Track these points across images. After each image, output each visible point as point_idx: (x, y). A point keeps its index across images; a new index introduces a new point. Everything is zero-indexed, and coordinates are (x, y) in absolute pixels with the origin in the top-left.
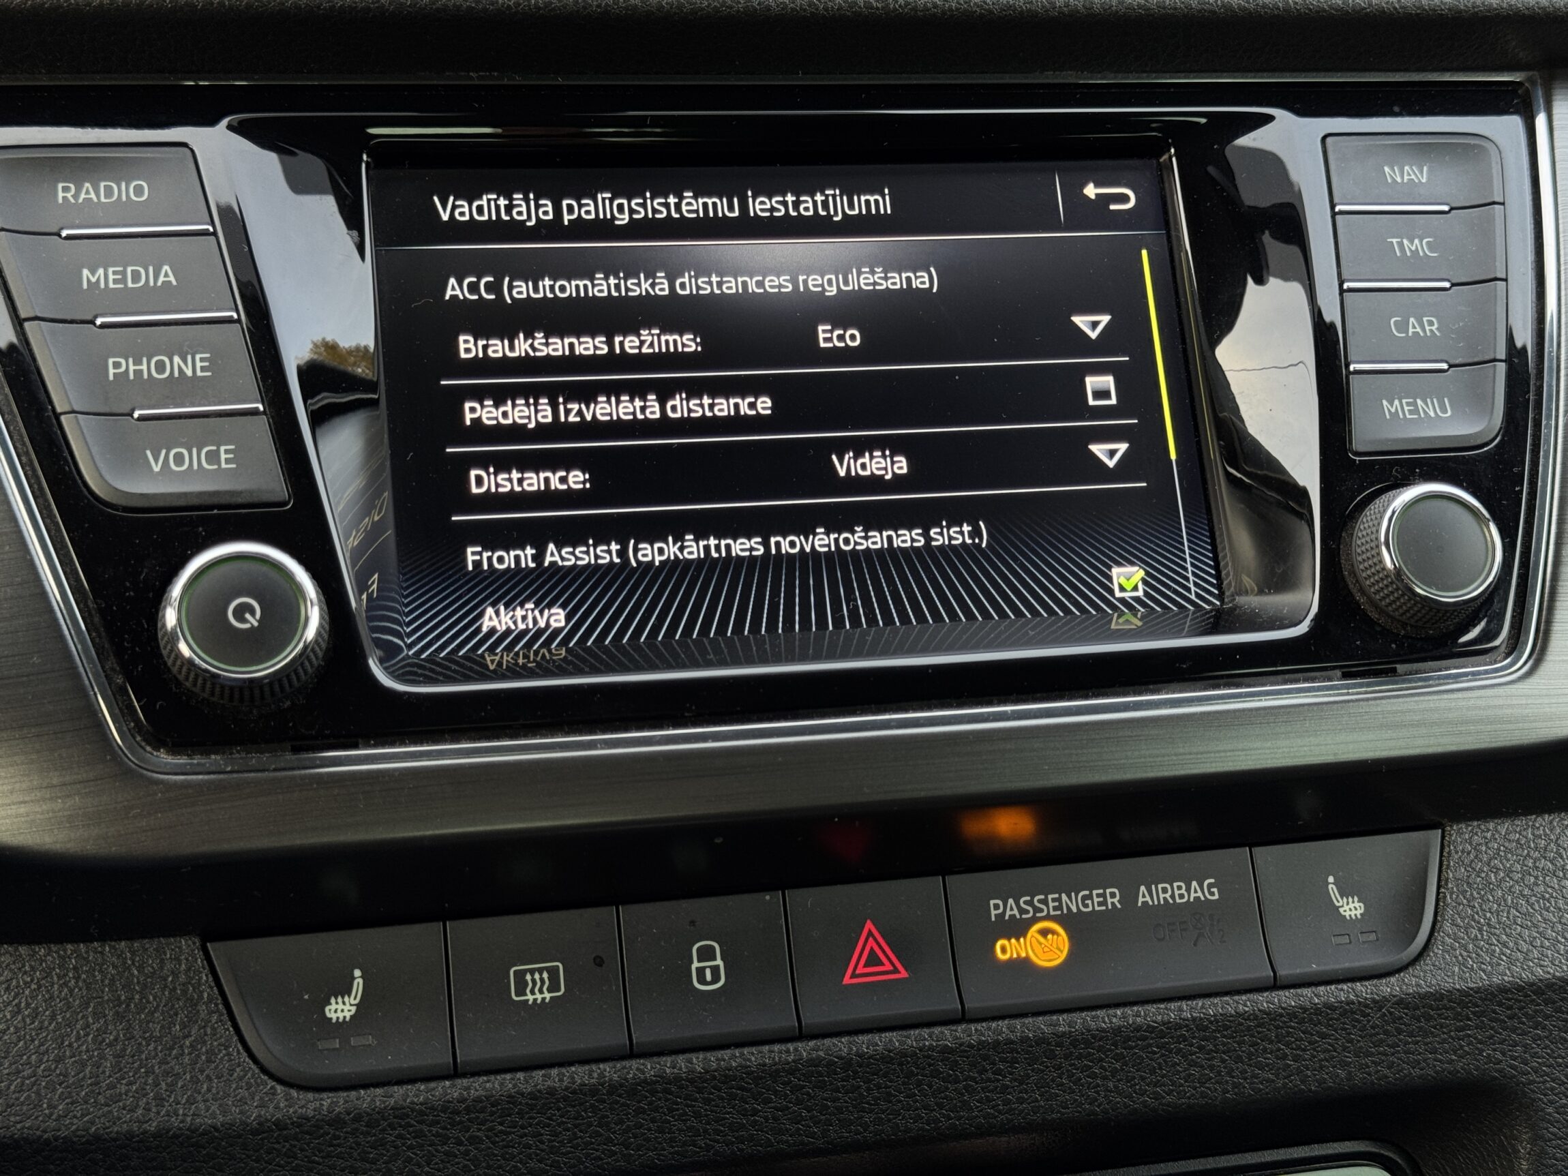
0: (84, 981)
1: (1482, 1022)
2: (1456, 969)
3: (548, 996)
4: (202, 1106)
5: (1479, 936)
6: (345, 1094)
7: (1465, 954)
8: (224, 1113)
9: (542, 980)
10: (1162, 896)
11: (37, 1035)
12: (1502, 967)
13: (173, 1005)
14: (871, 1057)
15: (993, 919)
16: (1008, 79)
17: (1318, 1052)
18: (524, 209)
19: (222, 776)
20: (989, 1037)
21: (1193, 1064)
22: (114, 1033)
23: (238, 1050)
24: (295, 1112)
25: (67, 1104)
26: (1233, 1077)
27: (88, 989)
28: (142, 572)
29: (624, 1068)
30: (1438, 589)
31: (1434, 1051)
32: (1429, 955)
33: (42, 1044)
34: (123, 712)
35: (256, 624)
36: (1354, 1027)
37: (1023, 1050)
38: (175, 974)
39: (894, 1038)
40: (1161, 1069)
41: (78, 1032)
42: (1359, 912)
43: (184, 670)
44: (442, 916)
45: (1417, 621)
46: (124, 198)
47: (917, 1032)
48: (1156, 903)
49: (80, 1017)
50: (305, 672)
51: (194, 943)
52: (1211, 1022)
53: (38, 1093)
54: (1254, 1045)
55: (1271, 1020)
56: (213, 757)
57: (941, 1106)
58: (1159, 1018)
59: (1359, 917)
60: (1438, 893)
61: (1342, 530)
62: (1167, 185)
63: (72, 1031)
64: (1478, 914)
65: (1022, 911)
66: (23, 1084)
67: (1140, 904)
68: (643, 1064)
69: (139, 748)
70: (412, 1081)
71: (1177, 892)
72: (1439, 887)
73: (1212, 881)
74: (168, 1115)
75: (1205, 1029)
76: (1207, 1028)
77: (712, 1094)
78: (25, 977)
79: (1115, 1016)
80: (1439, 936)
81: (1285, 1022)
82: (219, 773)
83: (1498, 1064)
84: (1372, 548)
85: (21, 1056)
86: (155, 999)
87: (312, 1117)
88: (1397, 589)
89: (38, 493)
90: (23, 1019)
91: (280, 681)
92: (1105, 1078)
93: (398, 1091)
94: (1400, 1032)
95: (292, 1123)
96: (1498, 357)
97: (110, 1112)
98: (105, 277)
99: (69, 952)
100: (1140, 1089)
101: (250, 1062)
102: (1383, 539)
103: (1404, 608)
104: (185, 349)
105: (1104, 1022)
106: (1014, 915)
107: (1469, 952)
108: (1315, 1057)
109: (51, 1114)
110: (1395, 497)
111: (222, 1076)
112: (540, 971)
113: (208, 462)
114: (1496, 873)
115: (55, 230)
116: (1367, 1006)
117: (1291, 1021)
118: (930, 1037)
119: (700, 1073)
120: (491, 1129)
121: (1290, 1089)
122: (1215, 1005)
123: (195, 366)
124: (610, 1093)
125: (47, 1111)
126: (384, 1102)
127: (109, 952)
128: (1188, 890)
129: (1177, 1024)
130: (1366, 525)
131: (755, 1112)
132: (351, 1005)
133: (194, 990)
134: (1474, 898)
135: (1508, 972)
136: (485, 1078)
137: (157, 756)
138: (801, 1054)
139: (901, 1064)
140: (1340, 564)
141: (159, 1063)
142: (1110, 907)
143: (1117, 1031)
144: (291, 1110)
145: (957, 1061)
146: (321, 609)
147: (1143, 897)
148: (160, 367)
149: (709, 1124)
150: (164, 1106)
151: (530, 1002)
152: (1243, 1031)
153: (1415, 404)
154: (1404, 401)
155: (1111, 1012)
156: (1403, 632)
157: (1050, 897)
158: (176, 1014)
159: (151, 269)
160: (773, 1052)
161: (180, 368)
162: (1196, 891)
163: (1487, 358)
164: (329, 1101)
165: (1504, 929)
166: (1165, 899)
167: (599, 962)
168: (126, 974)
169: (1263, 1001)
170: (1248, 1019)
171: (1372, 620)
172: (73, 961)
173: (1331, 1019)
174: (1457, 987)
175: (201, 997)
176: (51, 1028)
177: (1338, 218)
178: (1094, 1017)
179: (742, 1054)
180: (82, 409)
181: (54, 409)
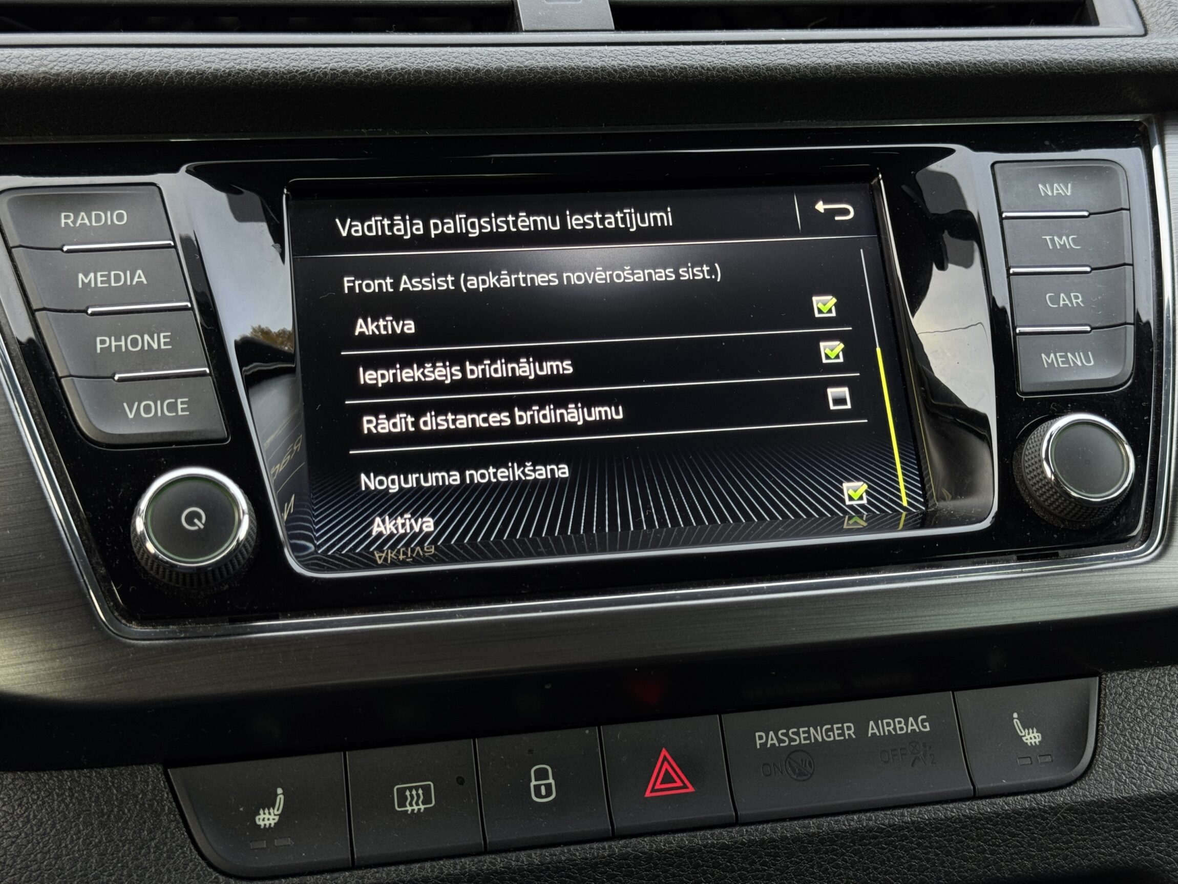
1: (1135, 823)
2: (1113, 783)
3: (422, 807)
5: (1130, 758)
6: (271, 882)
7: (1120, 771)
9: (418, 795)
10: (886, 729)
11: (42, 839)
12: (1148, 781)
13: (142, 816)
14: (667, 852)
15: (758, 747)
16: (757, 127)
17: (1009, 847)
18: (402, 227)
19: (177, 641)
20: (757, 837)
21: (913, 857)
22: (99, 837)
23: (191, 849)
26: (945, 867)
27: (80, 804)
28: (120, 491)
29: (480, 861)
30: (1087, 492)
31: (1099, 847)
32: (1092, 773)
33: (45, 846)
34: (105, 597)
35: (202, 527)
36: (1037, 828)
37: (783, 847)
38: (145, 794)
39: (684, 837)
40: (889, 861)
41: (72, 836)
42: (1037, 740)
43: (150, 561)
44: (343, 748)
45: (1072, 517)
46: (109, 223)
47: (702, 833)
48: (882, 734)
49: (73, 825)
50: (239, 562)
51: (158, 769)
52: (926, 825)
54: (960, 842)
55: (972, 823)
56: (171, 627)
58: (887, 821)
59: (1038, 743)
60: (1098, 725)
61: (1014, 451)
62: (877, 201)
63: (67, 836)
64: (1128, 740)
65: (781, 741)
67: (870, 735)
68: (495, 859)
69: (116, 621)
70: (321, 872)
71: (898, 726)
72: (1098, 721)
73: (925, 717)
75: (922, 830)
76: (923, 829)
77: (547, 881)
78: (33, 796)
79: (853, 820)
80: (1099, 758)
81: (983, 825)
82: (176, 638)
83: (1148, 856)
84: (1036, 462)
85: (30, 855)
86: (129, 811)
88: (1056, 492)
89: (44, 436)
90: (31, 827)
91: (220, 568)
92: (846, 868)
93: (310, 880)
94: (1071, 831)
96: (1128, 321)
98: (95, 279)
99: (66, 777)
100: (874, 876)
101: (200, 858)
102: (1044, 456)
103: (1062, 507)
104: (153, 329)
105: (845, 825)
106: (774, 744)
107: (1122, 769)
108: (1007, 851)
110: (1052, 424)
111: (179, 869)
112: (417, 788)
113: (169, 411)
114: (1141, 710)
115: (58, 246)
116: (1045, 812)
117: (988, 823)
118: (712, 837)
119: (538, 865)
121: (989, 876)
122: (929, 812)
123: (160, 341)
124: (469, 881)
127: (96, 776)
128: (907, 724)
129: (900, 826)
130: (1031, 446)
132: (275, 815)
133: (158, 804)
134: (1125, 729)
135: (1152, 784)
136: (375, 870)
137: (130, 627)
138: (614, 851)
139: (690, 858)
140: (1013, 475)
141: (132, 859)
142: (847, 737)
143: (855, 832)
145: (733, 855)
146: (250, 516)
147: (872, 729)
148: (134, 343)
151: (409, 812)
152: (951, 832)
153: (1066, 357)
154: (1058, 354)
155: (850, 817)
156: (1062, 526)
157: (801, 730)
158: (145, 822)
159: (128, 273)
160: (593, 848)
161: (148, 343)
162: (912, 725)
163: (1120, 322)
165: (1149, 752)
166: (889, 731)
167: (461, 781)
168: (108, 792)
169: (966, 808)
170: (955, 822)
171: (1039, 517)
172: (69, 783)
173: (1019, 822)
174: (1115, 796)
175: (163, 810)
176: (52, 834)
177: (1005, 222)
178: (836, 821)
179: (569, 850)
180: (77, 374)
181: (56, 374)
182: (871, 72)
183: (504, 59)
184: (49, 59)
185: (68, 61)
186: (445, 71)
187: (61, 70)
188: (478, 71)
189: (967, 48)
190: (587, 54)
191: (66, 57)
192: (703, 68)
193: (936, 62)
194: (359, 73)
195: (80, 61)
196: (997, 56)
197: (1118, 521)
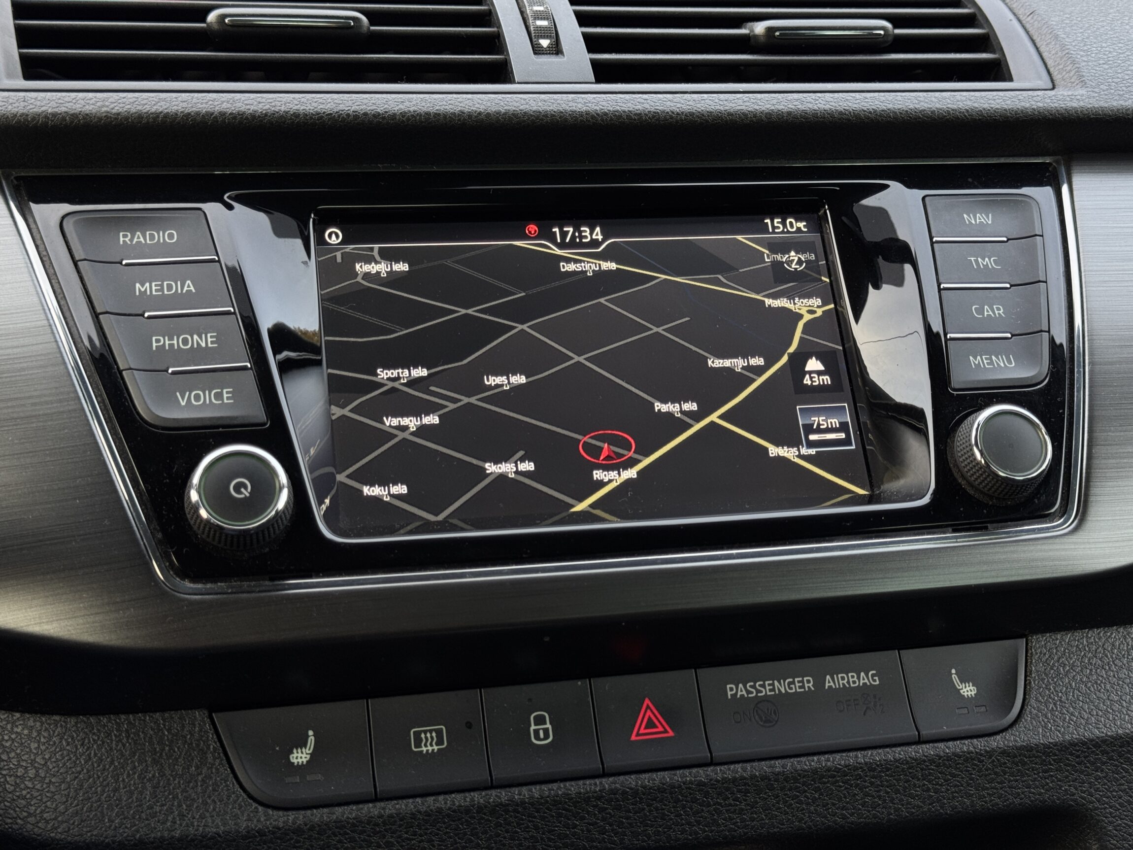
0: (133, 738)
1: (1060, 766)
2: (1041, 730)
3: (436, 748)
4: (209, 820)
5: (1055, 709)
6: (303, 812)
7: (1046, 720)
8: (224, 825)
9: (432, 738)
10: (841, 682)
11: (102, 774)
12: (1071, 729)
13: (191, 754)
14: (650, 789)
15: (729, 697)
17: (951, 786)
19: (225, 596)
20: (729, 775)
21: (867, 795)
22: (152, 772)
23: (233, 783)
24: (271, 824)
25: (121, 819)
26: (894, 804)
27: (135, 743)
28: (174, 467)
29: (487, 795)
30: (1012, 472)
31: (1029, 787)
32: (1022, 721)
33: (104, 780)
34: (163, 559)
35: (248, 495)
36: (974, 769)
37: (752, 784)
38: (192, 735)
39: (666, 776)
40: (845, 797)
41: (128, 772)
42: (973, 693)
43: (202, 526)
44: (366, 696)
45: (999, 494)
46: (162, 241)
47: (681, 771)
48: (837, 687)
49: (129, 762)
50: (278, 526)
51: (204, 714)
52: (878, 766)
53: (102, 812)
54: (907, 781)
56: (219, 584)
57: (699, 823)
58: (843, 762)
59: (973, 696)
60: (1026, 680)
61: (948, 439)
62: (824, 229)
63: (124, 771)
64: (1053, 693)
65: (748, 692)
66: (92, 806)
67: (827, 687)
68: (500, 793)
69: (172, 579)
70: (347, 804)
71: (851, 680)
72: (1026, 676)
73: (874, 672)
74: (187, 826)
75: (874, 770)
77: (546, 813)
78: (94, 737)
79: (813, 761)
80: (1028, 709)
81: (928, 766)
82: (223, 594)
83: (1073, 795)
84: (967, 447)
85: (91, 788)
86: (178, 750)
87: (283, 827)
88: (985, 472)
89: (108, 420)
90: (92, 764)
91: (263, 531)
92: (808, 804)
93: (339, 810)
94: (1005, 773)
95: (269, 832)
96: (1043, 329)
97: (149, 824)
98: (151, 288)
99: (123, 720)
100: (832, 811)
101: (241, 791)
102: (973, 442)
103: (990, 485)
104: (201, 330)
105: (806, 765)
106: (743, 695)
107: (1048, 718)
108: (948, 790)
109: (111, 826)
110: (980, 414)
111: (223, 800)
112: (431, 731)
113: (216, 399)
114: (1064, 667)
115: (118, 260)
116: (981, 755)
117: (931, 765)
118: (690, 775)
119: (538, 798)
120: (400, 837)
121: (933, 812)
122: (879, 754)
123: (207, 341)
124: (478, 812)
125: (108, 824)
126: (329, 817)
127: (149, 720)
128: (859, 678)
129: (855, 767)
130: (962, 433)
131: (575, 826)
132: (307, 754)
133: (204, 744)
134: (1050, 683)
135: (1075, 732)
136: (396, 802)
137: (183, 584)
138: (604, 786)
139: (671, 793)
140: (947, 459)
141: (182, 792)
142: (807, 689)
143: (815, 771)
144: (268, 823)
145: (708, 791)
146: (289, 488)
147: (829, 682)
148: (185, 342)
149: (543, 834)
150: (184, 820)
151: (424, 752)
152: (899, 772)
153: (991, 359)
154: (984, 357)
155: (810, 758)
156: (991, 503)
157: (767, 683)
158: (193, 760)
159: (179, 283)
160: (586, 785)
161: (197, 342)
162: (864, 679)
163: (1036, 330)
164: (293, 816)
165: (1071, 704)
166: (843, 684)
167: (469, 725)
168: (160, 734)
169: (913, 751)
170: (902, 764)
171: (970, 495)
172: (125, 726)
173: (958, 764)
174: (1042, 742)
175: (208, 748)
176: (110, 770)
177: (935, 245)
178: (798, 762)
179: (565, 786)
180: (136, 368)
181: (118, 368)
182: (817, 117)
183: (502, 104)
184: (110, 101)
185: (127, 103)
186: (451, 114)
187: (121, 110)
188: (480, 113)
189: (899, 98)
190: (573, 100)
191: (125, 100)
192: (673, 113)
193: (873, 109)
194: (377, 115)
195: (137, 103)
196: (926, 105)
197: (1039, 499)
